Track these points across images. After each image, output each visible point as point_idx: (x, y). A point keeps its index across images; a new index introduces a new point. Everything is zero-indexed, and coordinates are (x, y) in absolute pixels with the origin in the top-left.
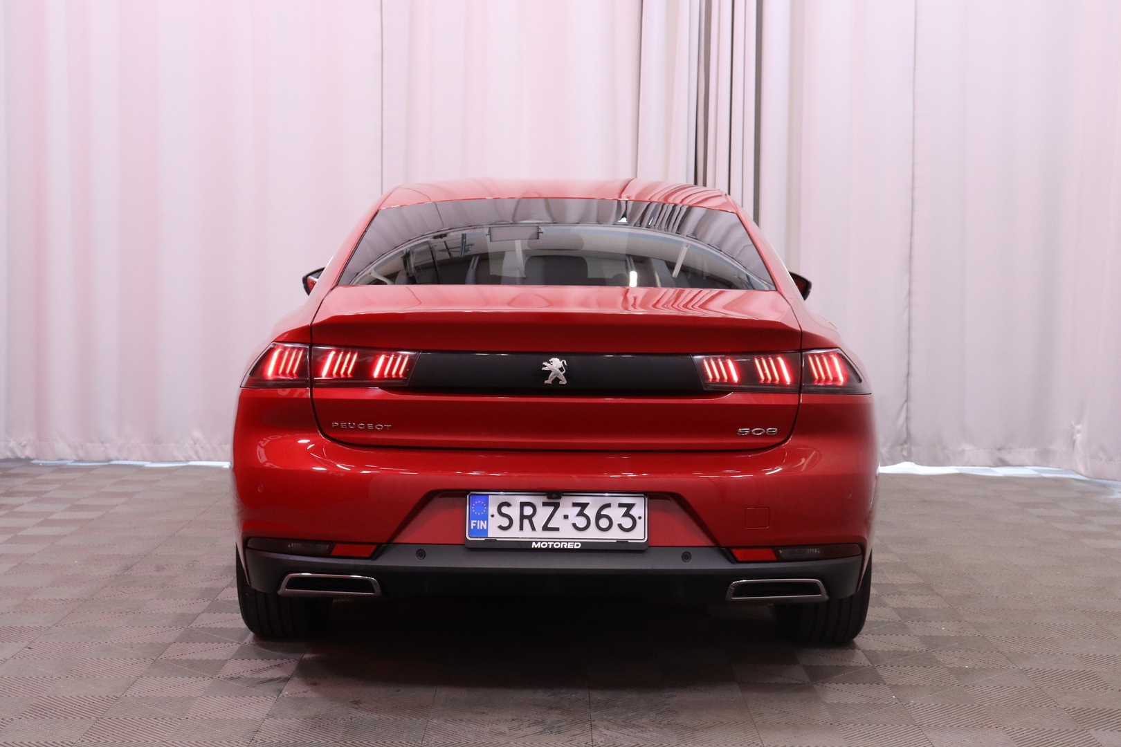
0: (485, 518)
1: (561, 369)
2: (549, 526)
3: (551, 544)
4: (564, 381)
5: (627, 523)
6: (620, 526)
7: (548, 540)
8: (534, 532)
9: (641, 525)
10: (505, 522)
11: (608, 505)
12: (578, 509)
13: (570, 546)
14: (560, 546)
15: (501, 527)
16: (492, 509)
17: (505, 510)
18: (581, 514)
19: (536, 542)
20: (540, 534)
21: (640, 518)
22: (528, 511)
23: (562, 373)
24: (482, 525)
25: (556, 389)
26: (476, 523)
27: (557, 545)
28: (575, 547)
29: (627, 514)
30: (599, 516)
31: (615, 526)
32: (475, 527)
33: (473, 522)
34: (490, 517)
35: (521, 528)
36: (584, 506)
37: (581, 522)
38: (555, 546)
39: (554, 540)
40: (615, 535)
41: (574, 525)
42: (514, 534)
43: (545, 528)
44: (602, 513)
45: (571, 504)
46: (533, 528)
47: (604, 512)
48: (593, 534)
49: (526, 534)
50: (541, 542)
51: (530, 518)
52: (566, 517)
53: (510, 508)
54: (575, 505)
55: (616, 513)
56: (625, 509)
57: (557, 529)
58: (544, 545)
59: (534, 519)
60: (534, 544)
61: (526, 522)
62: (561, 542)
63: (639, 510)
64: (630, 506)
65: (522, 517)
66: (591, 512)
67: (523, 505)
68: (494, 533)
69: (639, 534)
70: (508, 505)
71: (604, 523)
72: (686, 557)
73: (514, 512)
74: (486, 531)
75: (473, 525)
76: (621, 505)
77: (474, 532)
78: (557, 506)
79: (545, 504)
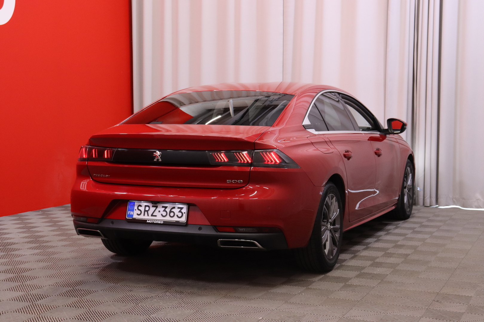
0: (133, 210)
1: (159, 156)
2: (153, 215)
3: (153, 221)
4: (160, 160)
5: (180, 214)
6: (177, 216)
7: (152, 220)
8: (148, 217)
9: (185, 216)
10: (139, 212)
11: (174, 208)
12: (164, 209)
13: (159, 222)
14: (156, 222)
15: (138, 214)
16: (136, 208)
17: (140, 208)
18: (164, 211)
19: (148, 220)
20: (150, 217)
21: (185, 213)
22: (147, 209)
23: (159, 157)
24: (132, 213)
25: (158, 163)
26: (130, 212)
27: (155, 222)
28: (161, 223)
29: (180, 212)
30: (171, 212)
31: (176, 216)
32: (129, 214)
33: (129, 212)
34: (135, 210)
35: (144, 215)
36: (166, 207)
37: (164, 214)
38: (154, 222)
39: (154, 220)
40: (175, 219)
41: (162, 215)
42: (142, 217)
43: (152, 215)
44: (172, 211)
45: (161, 207)
46: (148, 215)
47: (173, 210)
48: (168, 218)
49: (146, 217)
50: (150, 220)
51: (147, 211)
52: (159, 211)
53: (142, 207)
54: (163, 207)
55: (176, 211)
56: (180, 209)
57: (156, 216)
58: (151, 221)
59: (149, 212)
60: (148, 221)
61: (146, 213)
62: (156, 221)
63: (184, 210)
64: (182, 208)
65: (145, 211)
66: (168, 210)
67: (146, 206)
68: (135, 216)
69: (183, 219)
70: (141, 206)
71: (172, 214)
72: (200, 229)
73: (142, 209)
74: (132, 215)
75: (129, 213)
76: (179, 208)
77: (129, 215)
78: (157, 207)
79: (153, 206)
